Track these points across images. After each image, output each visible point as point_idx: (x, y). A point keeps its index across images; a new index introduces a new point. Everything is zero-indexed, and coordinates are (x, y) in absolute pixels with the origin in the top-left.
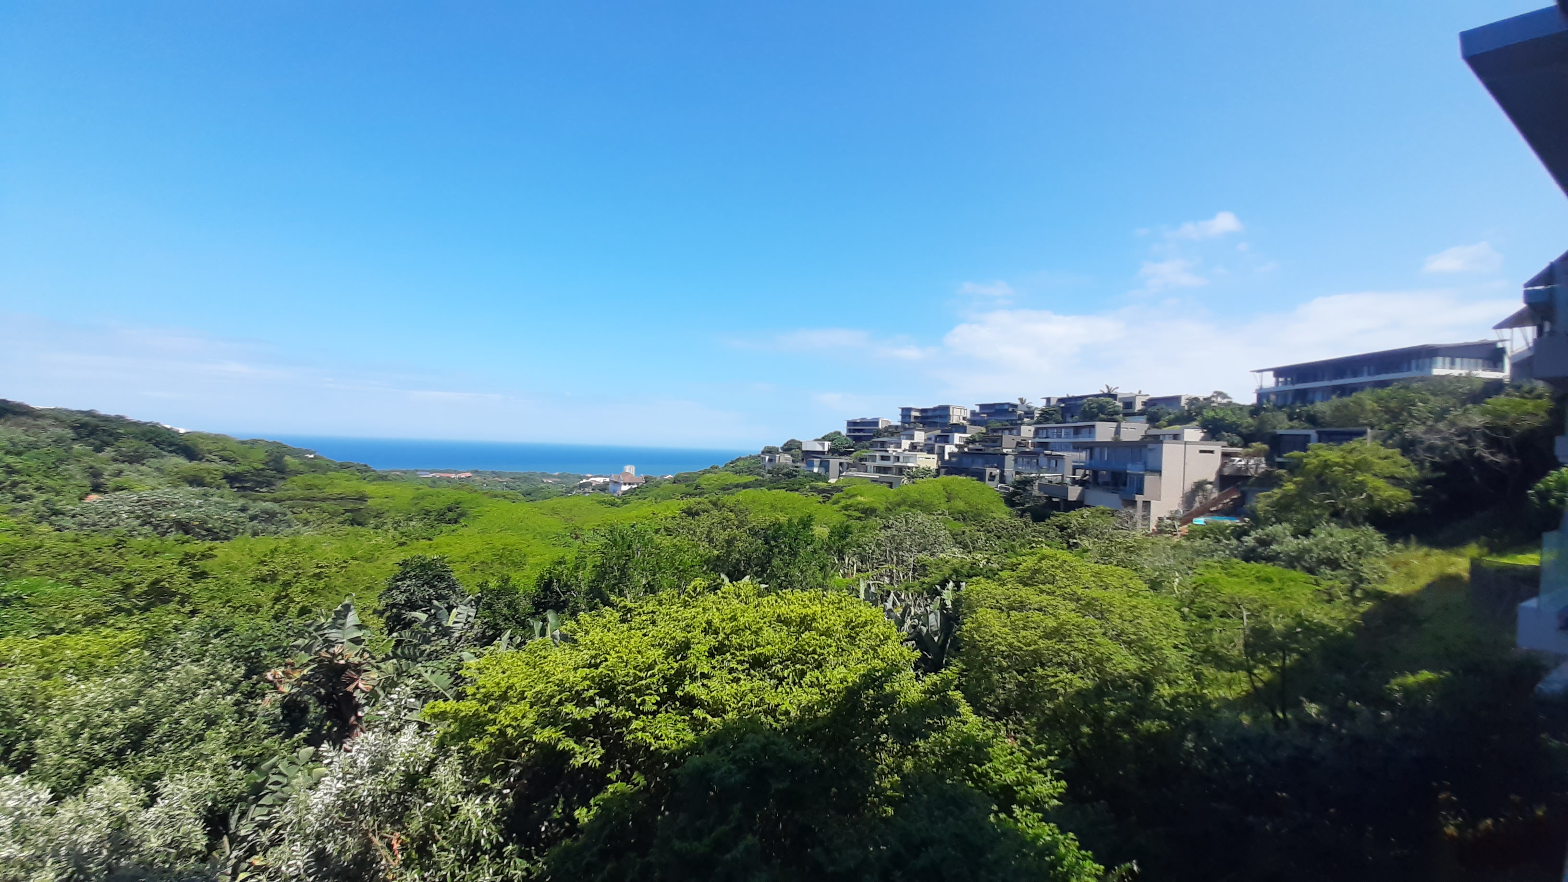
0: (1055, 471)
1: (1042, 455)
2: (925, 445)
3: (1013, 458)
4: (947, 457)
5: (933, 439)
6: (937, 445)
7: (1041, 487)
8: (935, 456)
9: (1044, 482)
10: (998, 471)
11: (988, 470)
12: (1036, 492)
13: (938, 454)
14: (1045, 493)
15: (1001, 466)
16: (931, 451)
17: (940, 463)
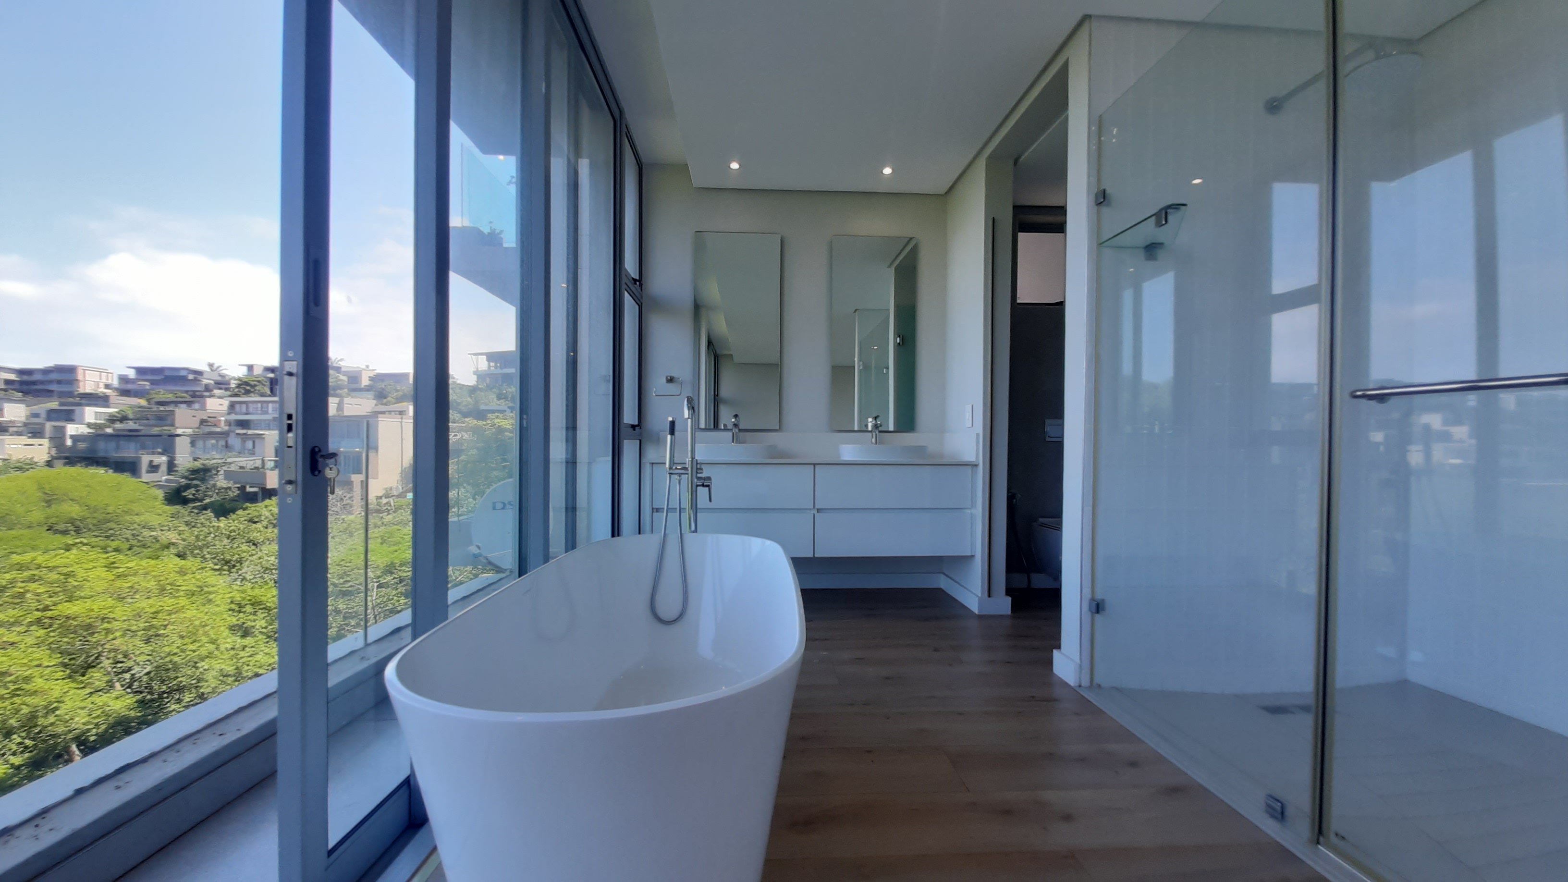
0: (252, 453)
1: (232, 435)
2: (25, 425)
3: (188, 440)
4: (69, 442)
5: (43, 415)
6: (49, 426)
7: (228, 475)
8: (46, 442)
9: (233, 468)
10: (164, 458)
11: (145, 459)
12: (221, 482)
13: (51, 439)
14: (235, 483)
15: (169, 449)
16: (37, 433)
17: (54, 452)
